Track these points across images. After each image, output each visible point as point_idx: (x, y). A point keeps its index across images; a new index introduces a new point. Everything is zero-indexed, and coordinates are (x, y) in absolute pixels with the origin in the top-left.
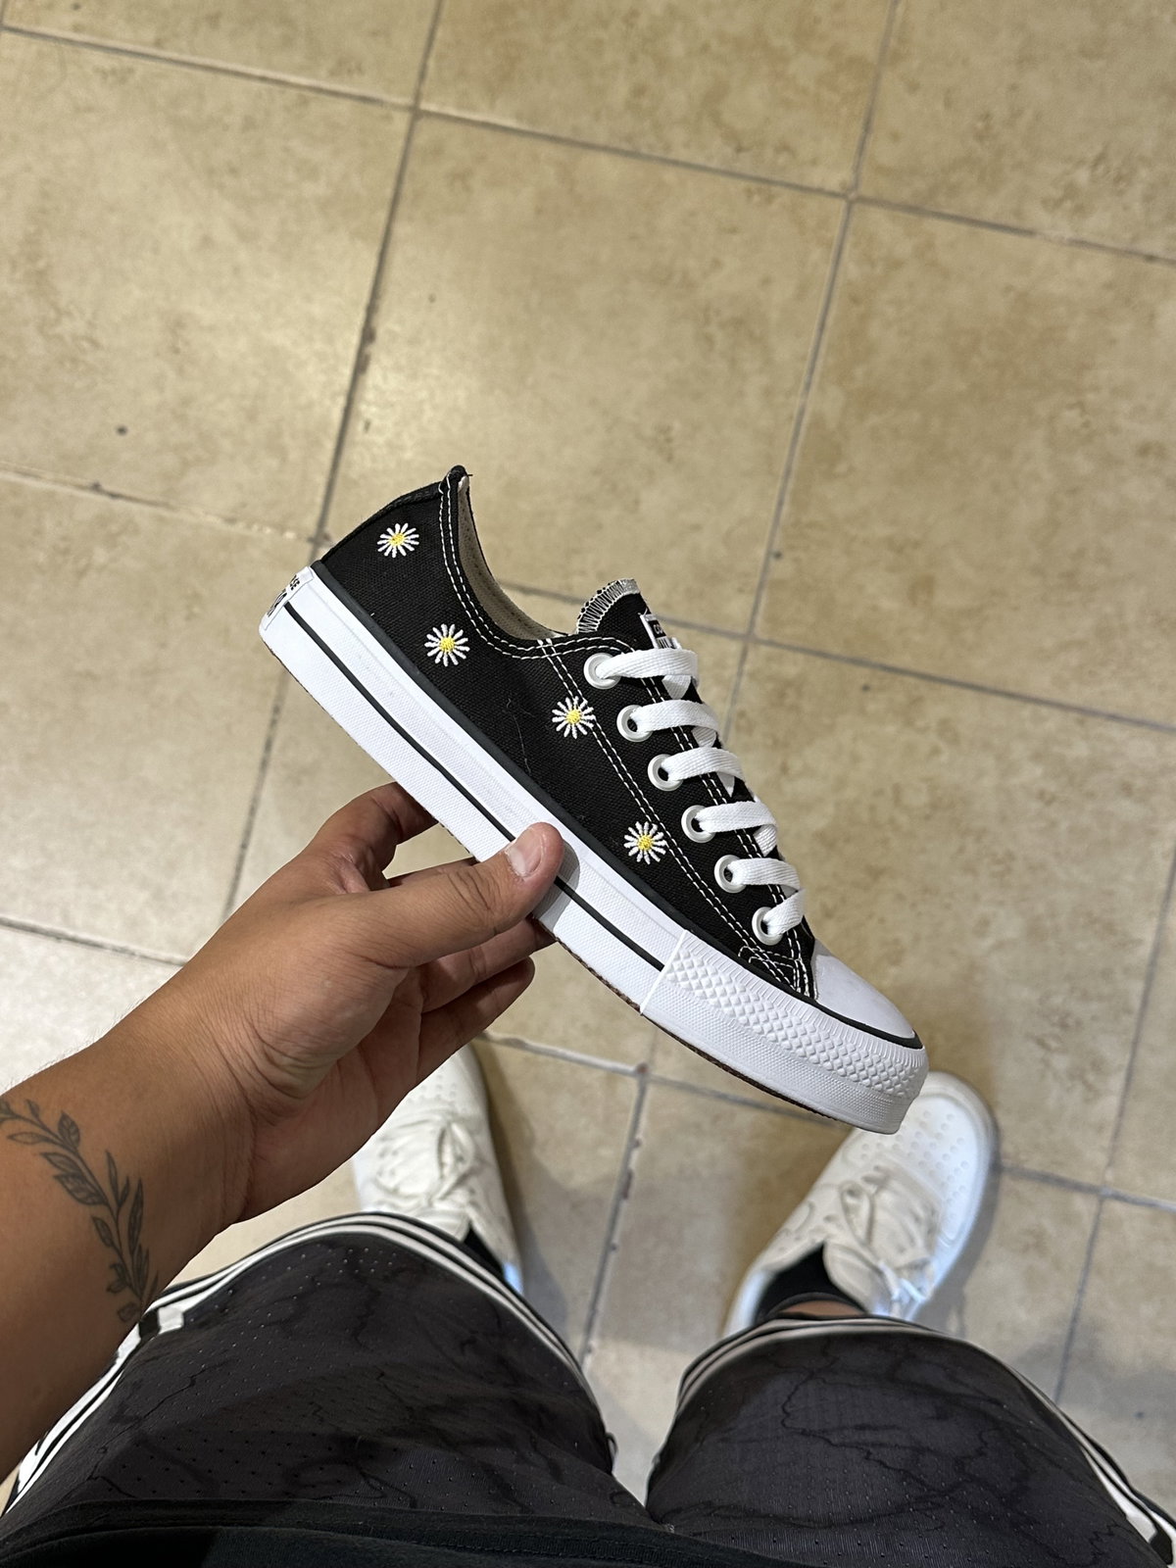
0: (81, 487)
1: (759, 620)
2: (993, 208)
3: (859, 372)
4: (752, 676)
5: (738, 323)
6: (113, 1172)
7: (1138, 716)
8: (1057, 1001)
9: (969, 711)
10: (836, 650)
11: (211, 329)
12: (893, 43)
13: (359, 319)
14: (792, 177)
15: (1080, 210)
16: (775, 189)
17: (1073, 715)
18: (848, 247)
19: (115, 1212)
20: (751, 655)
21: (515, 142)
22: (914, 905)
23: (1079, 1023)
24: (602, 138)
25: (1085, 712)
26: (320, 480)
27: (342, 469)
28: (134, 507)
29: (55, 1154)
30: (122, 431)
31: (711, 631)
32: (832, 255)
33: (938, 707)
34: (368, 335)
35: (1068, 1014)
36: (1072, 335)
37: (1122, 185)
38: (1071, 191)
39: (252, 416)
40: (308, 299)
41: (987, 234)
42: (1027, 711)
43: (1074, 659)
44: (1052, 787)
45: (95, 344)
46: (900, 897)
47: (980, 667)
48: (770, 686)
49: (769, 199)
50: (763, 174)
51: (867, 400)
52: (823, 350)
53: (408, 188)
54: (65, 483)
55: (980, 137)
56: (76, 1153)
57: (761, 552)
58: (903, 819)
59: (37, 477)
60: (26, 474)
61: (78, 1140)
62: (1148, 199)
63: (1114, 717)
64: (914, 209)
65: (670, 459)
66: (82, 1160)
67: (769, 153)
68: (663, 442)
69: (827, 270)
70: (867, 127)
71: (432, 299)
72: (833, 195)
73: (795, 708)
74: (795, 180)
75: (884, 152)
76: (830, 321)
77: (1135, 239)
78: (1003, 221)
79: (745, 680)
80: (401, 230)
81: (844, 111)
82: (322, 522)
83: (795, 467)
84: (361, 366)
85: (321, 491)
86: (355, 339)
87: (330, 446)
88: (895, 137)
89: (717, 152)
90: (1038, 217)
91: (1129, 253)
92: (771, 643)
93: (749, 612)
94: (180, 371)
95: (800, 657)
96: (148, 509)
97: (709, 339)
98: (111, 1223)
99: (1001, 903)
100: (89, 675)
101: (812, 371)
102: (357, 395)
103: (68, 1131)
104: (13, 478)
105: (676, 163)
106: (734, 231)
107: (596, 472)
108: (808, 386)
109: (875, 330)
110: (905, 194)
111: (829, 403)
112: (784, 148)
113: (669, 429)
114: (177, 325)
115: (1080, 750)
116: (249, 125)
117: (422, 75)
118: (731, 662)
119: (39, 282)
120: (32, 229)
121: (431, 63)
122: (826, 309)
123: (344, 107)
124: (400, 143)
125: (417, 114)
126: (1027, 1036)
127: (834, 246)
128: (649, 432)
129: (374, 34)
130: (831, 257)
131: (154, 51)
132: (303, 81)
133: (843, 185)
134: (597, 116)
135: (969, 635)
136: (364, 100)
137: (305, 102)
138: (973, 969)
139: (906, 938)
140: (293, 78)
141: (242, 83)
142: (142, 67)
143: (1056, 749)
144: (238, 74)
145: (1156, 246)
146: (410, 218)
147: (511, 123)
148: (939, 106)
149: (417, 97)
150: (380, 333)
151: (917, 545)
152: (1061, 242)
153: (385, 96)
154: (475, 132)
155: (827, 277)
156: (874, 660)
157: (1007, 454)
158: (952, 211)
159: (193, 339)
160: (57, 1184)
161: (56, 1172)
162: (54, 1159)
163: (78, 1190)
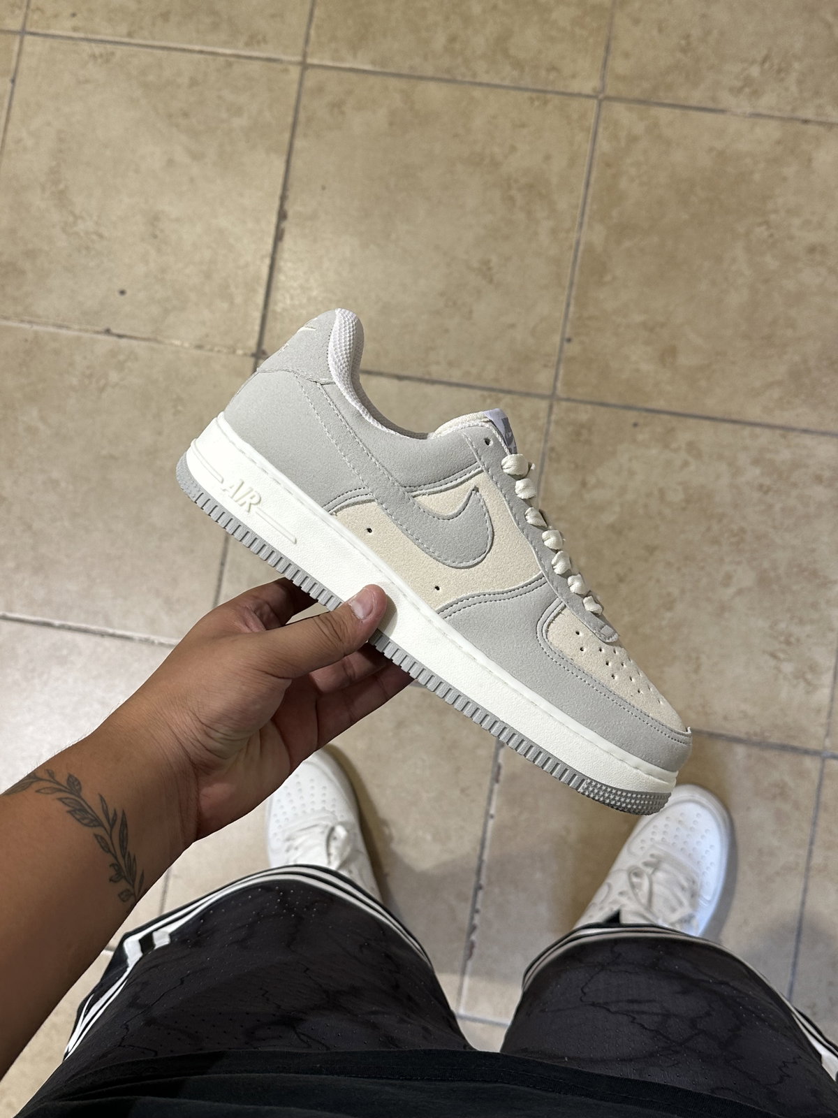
0: (98, 333)
1: (559, 385)
2: (697, 96)
3: (615, 213)
4: (557, 423)
5: (530, 186)
6: (104, 806)
7: (822, 428)
8: (782, 626)
9: (707, 435)
10: (613, 401)
11: (178, 220)
13: (276, 205)
14: (560, 87)
15: (756, 94)
16: (549, 96)
17: (778, 432)
18: (600, 130)
19: (109, 830)
20: (555, 409)
21: (372, 80)
22: (679, 569)
23: (798, 640)
24: (429, 70)
25: (787, 429)
26: (257, 315)
27: (271, 307)
28: (134, 343)
29: (66, 798)
30: (122, 292)
31: (528, 395)
32: (590, 136)
33: (685, 434)
34: (282, 215)
35: (790, 635)
36: (757, 177)
37: (782, 75)
38: (748, 81)
39: (208, 276)
40: (241, 195)
41: (696, 115)
42: (747, 431)
43: (776, 393)
44: (767, 481)
45: (101, 236)
46: (669, 564)
47: (711, 404)
48: (570, 429)
49: (546, 103)
50: (540, 87)
51: (622, 231)
52: (589, 200)
53: (302, 116)
54: (87, 331)
55: (684, 51)
56: (80, 797)
57: (557, 339)
58: (667, 512)
59: (68, 328)
60: (60, 327)
61: (80, 789)
62: (800, 82)
63: (805, 431)
64: (643, 102)
65: (491, 281)
66: (84, 801)
67: (543, 73)
68: (485, 270)
69: (588, 147)
70: (607, 49)
71: (324, 188)
72: (588, 96)
73: (588, 442)
74: (562, 90)
75: (620, 65)
76: (593, 179)
77: (794, 110)
78: (703, 105)
79: (552, 428)
80: (298, 144)
81: (591, 40)
82: (260, 342)
83: (576, 280)
84: (279, 237)
85: (258, 322)
86: (274, 219)
87: (261, 292)
88: (627, 55)
89: (508, 74)
90: (727, 100)
91: (792, 119)
92: (568, 400)
93: (552, 380)
94: (159, 250)
95: (589, 407)
96: (143, 344)
97: (511, 199)
98: (107, 837)
99: (739, 563)
100: (112, 457)
101: (583, 214)
102: (278, 257)
103: (74, 785)
104: (52, 329)
105: (480, 84)
106: (523, 126)
107: (442, 294)
108: (581, 225)
109: (623, 183)
110: (637, 93)
111: (596, 235)
112: (553, 68)
113: (488, 262)
114: (154, 219)
115: (785, 455)
116: (193, 82)
117: (307, 41)
118: (543, 415)
119: (61, 197)
120: (54, 163)
121: (312, 32)
122: (589, 172)
123: (256, 65)
124: (295, 87)
125: (304, 66)
126: (764, 652)
127: (591, 131)
128: (475, 265)
129: (273, 16)
130: (590, 138)
131: (126, 40)
132: (228, 51)
133: (594, 90)
134: (425, 58)
135: (703, 383)
136: (269, 60)
137: (230, 65)
138: (723, 609)
139: (675, 592)
140: (220, 50)
141: (189, 56)
142: (120, 51)
143: (768, 456)
144: (184, 50)
145: (809, 113)
146: (305, 135)
147: (368, 67)
148: (655, 32)
149: (305, 55)
150: (290, 213)
151: (663, 325)
152: (744, 116)
153: (283, 57)
154: (345, 75)
155: (588, 150)
156: (641, 406)
157: (719, 260)
158: (669, 101)
159: (165, 228)
160: (69, 816)
161: (68, 808)
162: (67, 801)
163: (83, 819)
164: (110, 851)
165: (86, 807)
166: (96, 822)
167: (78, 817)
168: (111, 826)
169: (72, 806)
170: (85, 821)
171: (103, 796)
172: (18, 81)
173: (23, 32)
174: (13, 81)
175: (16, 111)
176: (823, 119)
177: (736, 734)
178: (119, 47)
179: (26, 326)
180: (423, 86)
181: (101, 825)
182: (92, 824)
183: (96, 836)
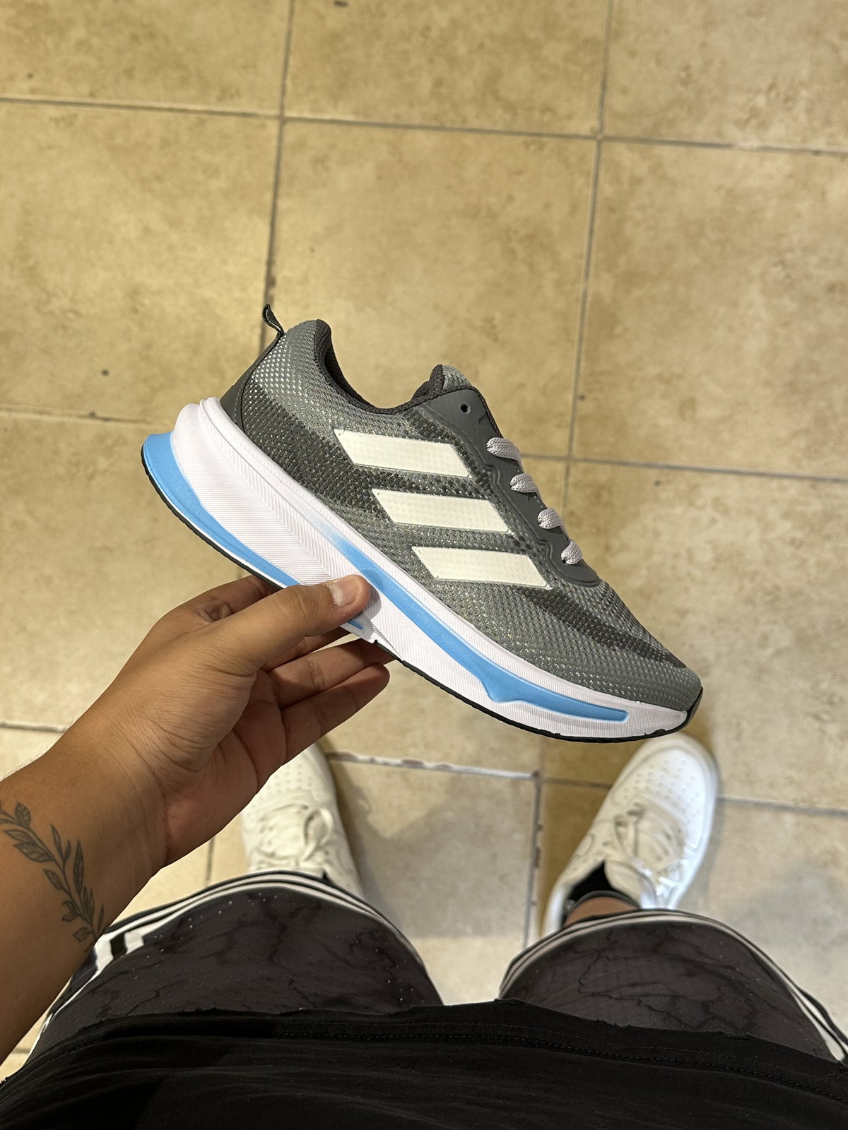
0: (82, 417)
1: (575, 446)
2: (701, 132)
3: (622, 261)
4: (576, 485)
5: (531, 237)
6: (57, 838)
8: (824, 686)
9: (733, 490)
10: (632, 459)
11: (159, 292)
12: (614, 24)
13: (262, 270)
14: (556, 129)
15: (763, 125)
16: (545, 140)
17: (807, 483)
18: (602, 173)
19: (62, 867)
20: (573, 471)
21: (356, 131)
23: (841, 700)
24: (417, 120)
25: (816, 480)
28: (122, 425)
29: (14, 830)
30: (105, 373)
31: (542, 457)
32: (591, 181)
33: (710, 489)
34: (270, 282)
35: (833, 695)
36: (769, 214)
37: (790, 104)
38: (754, 113)
39: (196, 350)
40: (224, 262)
41: (700, 152)
42: (775, 484)
43: (803, 442)
44: (799, 535)
45: (77, 313)
46: (702, 628)
47: (736, 457)
48: (589, 491)
49: (541, 147)
50: (536, 130)
51: (630, 279)
52: (594, 248)
53: (284, 175)
54: (70, 416)
55: (685, 83)
56: (28, 828)
57: (569, 397)
58: (697, 572)
59: (49, 414)
60: (41, 413)
61: (30, 819)
62: (809, 111)
63: (836, 481)
64: (647, 140)
65: (496, 340)
66: (34, 833)
67: (537, 115)
68: (489, 329)
69: (590, 192)
70: (604, 86)
71: (312, 250)
72: (586, 138)
73: (609, 504)
74: (557, 131)
75: (617, 102)
76: (596, 228)
77: (804, 141)
78: (708, 140)
79: (571, 489)
80: (283, 204)
81: (586, 77)
83: (585, 334)
86: (261, 285)
88: (624, 91)
89: (500, 117)
90: (733, 133)
91: (802, 151)
92: (585, 460)
93: (567, 440)
94: (141, 326)
95: (608, 467)
96: (131, 426)
97: (512, 252)
98: (59, 873)
99: (775, 622)
100: (107, 549)
101: (588, 263)
103: (22, 814)
104: (32, 416)
105: (471, 131)
106: (519, 173)
108: (587, 275)
109: (629, 229)
110: (637, 131)
112: (547, 109)
113: (493, 319)
114: (134, 293)
115: (816, 506)
116: (165, 143)
117: (283, 92)
118: (560, 477)
119: (32, 275)
120: (21, 238)
121: (289, 83)
122: (593, 219)
123: (231, 122)
124: (274, 143)
125: (283, 120)
126: (807, 714)
127: (592, 174)
128: (478, 323)
129: (245, 67)
131: (90, 100)
132: (200, 107)
133: (592, 130)
134: (411, 105)
135: (726, 436)
136: (244, 115)
137: (202, 122)
138: (762, 671)
139: (711, 656)
140: (192, 107)
141: (157, 115)
142: (82, 112)
143: (799, 508)
144: (151, 109)
145: (820, 144)
146: (290, 194)
147: (350, 118)
148: (653, 65)
149: (282, 108)
150: (279, 279)
151: (679, 377)
152: (752, 150)
153: (259, 111)
154: (327, 128)
155: (590, 197)
156: (661, 463)
157: (734, 304)
158: (672, 139)
159: (146, 301)
160: (16, 850)
161: (14, 842)
162: (12, 833)
163: (32, 853)
164: (62, 888)
165: (34, 838)
166: (46, 856)
167: (26, 851)
168: (65, 861)
169: (20, 838)
170: (34, 856)
171: (56, 827)
176: (835, 148)
177: (784, 802)
178: (81, 108)
179: (4, 415)
180: (410, 136)
181: (52, 859)
182: (41, 859)
183: (46, 872)
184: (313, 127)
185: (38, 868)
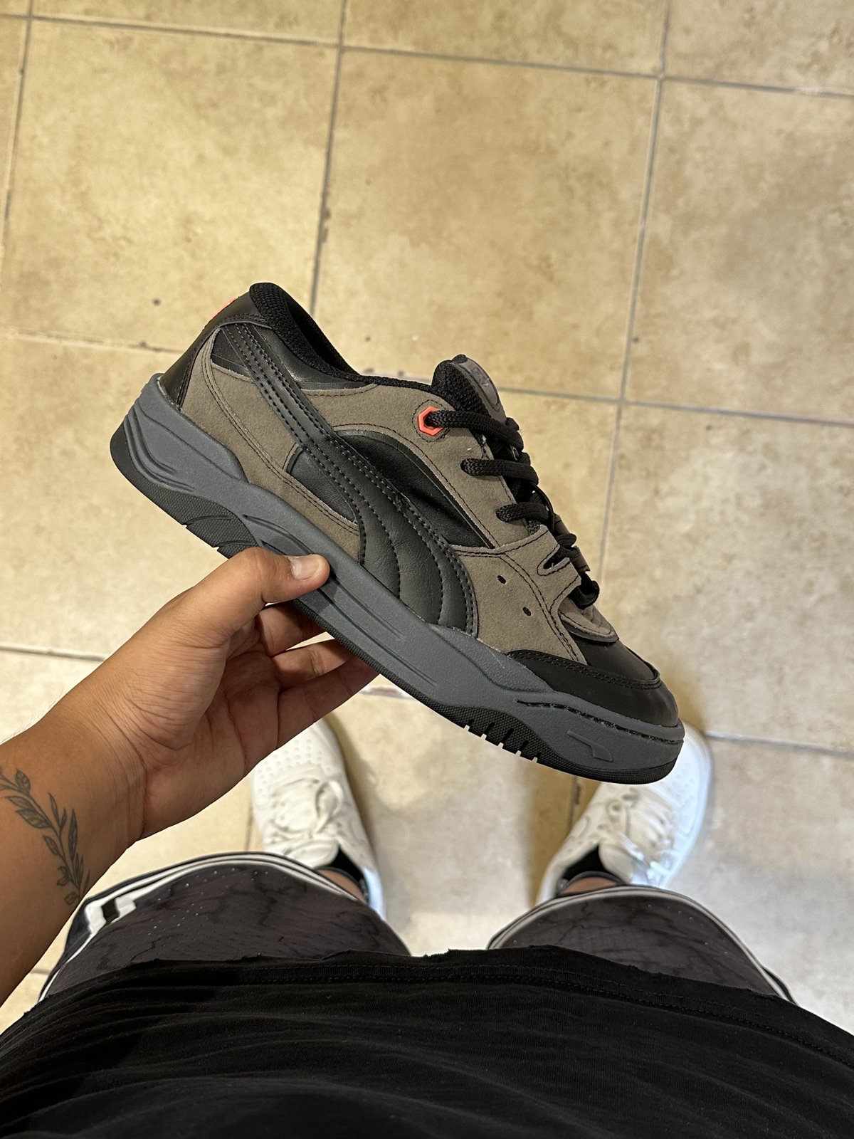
0: (133, 347)
1: (628, 389)
2: (763, 74)
3: (680, 202)
4: (627, 428)
5: (590, 176)
6: (54, 806)
9: (784, 436)
10: (684, 404)
11: (212, 222)
13: (318, 200)
14: (617, 67)
15: (825, 71)
16: (606, 77)
18: (663, 113)
19: (58, 831)
20: (625, 414)
21: (415, 62)
24: (477, 51)
28: (172, 356)
29: (15, 797)
30: (157, 302)
31: (594, 399)
32: (652, 118)
33: (761, 435)
34: (325, 214)
36: (828, 160)
38: (816, 57)
40: (279, 192)
41: (761, 95)
42: (825, 431)
44: (847, 483)
45: (129, 241)
46: (749, 573)
47: (788, 404)
48: (640, 434)
49: (603, 84)
50: (595, 67)
51: (688, 221)
52: (653, 190)
53: (341, 105)
54: (120, 345)
55: (748, 25)
56: (28, 795)
57: (624, 339)
58: (745, 517)
59: (100, 342)
60: (91, 341)
61: (29, 787)
64: (708, 82)
65: (551, 279)
66: (34, 801)
67: (598, 52)
68: (545, 267)
69: (649, 131)
70: (667, 25)
71: (368, 183)
72: (648, 77)
73: (660, 448)
74: (619, 69)
75: (680, 42)
76: (656, 167)
78: (770, 84)
79: (622, 432)
80: (339, 135)
84: (322, 236)
86: (316, 217)
88: (687, 31)
89: (561, 53)
90: (794, 77)
92: (637, 403)
93: (620, 382)
94: (194, 256)
95: (660, 411)
97: (570, 190)
98: (56, 839)
99: (821, 569)
101: (646, 204)
102: (322, 259)
103: (22, 782)
104: (82, 344)
105: (532, 65)
106: (579, 110)
107: (500, 295)
108: (645, 216)
109: (688, 170)
110: (699, 72)
111: (662, 226)
112: (609, 46)
113: (548, 258)
114: (187, 221)
116: (221, 69)
117: (343, 20)
118: (611, 420)
119: (83, 201)
120: (73, 163)
121: (348, 11)
122: (652, 158)
123: (288, 50)
124: (332, 72)
125: (342, 49)
127: (652, 114)
128: (534, 261)
130: (651, 122)
131: (144, 23)
132: (257, 34)
133: (654, 69)
134: (472, 37)
135: (779, 382)
136: (302, 43)
137: (259, 49)
138: (805, 617)
139: (756, 601)
140: (249, 33)
141: (213, 40)
142: (138, 36)
143: (848, 456)
144: (209, 34)
146: (346, 126)
147: (410, 48)
148: (717, 6)
149: (341, 36)
150: (334, 212)
151: (734, 321)
152: (813, 95)
153: (317, 39)
154: (386, 58)
155: (650, 135)
156: (714, 407)
157: (791, 250)
158: (734, 80)
159: (199, 230)
160: (18, 816)
161: (17, 808)
162: (14, 799)
163: (32, 819)
164: (58, 853)
165: (35, 806)
166: (45, 823)
167: (27, 817)
168: (61, 827)
169: (21, 804)
170: (34, 822)
171: (53, 795)
172: (28, 72)
173: (30, 17)
174: (22, 72)
175: (28, 105)
177: (822, 745)
178: (138, 32)
179: (53, 341)
180: (471, 68)
181: (50, 826)
182: (41, 826)
183: (45, 838)
184: (373, 57)
185: (37, 834)
